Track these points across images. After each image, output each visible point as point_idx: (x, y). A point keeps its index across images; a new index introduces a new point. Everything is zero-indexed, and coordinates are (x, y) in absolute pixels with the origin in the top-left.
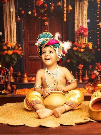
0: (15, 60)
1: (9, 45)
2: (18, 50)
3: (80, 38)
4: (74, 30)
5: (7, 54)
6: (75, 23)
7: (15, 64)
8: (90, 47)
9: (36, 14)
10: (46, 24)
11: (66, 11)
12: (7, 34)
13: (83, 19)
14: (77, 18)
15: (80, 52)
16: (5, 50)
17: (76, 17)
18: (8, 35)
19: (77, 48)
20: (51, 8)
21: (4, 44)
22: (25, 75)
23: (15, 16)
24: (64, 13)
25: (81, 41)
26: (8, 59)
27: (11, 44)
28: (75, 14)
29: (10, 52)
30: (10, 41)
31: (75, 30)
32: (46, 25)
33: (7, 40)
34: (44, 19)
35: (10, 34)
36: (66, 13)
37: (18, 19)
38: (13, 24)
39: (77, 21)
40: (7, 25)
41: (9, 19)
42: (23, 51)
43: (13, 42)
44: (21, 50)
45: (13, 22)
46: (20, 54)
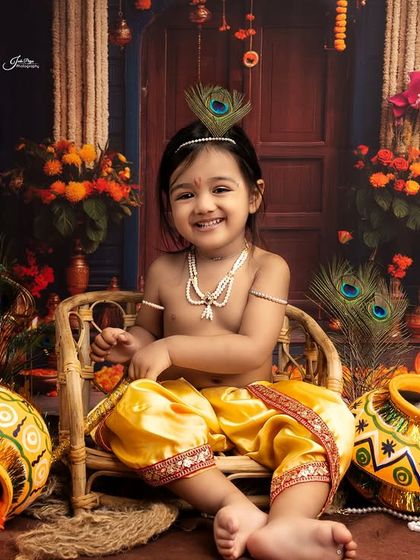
0: (96, 229)
1: (72, 157)
2: (113, 183)
3: (406, 131)
4: (381, 93)
5: (62, 199)
6: (387, 60)
7: (96, 247)
9: (204, 13)
10: (251, 61)
11: (346, 3)
12: (64, 105)
14: (396, 33)
15: (403, 195)
16: (55, 178)
17: (392, 31)
18: (68, 111)
19: (391, 176)
21: (50, 149)
23: (106, 21)
24: (338, 9)
25: (408, 142)
26: (65, 223)
27: (81, 152)
28: (390, 15)
29: (78, 190)
30: (79, 138)
31: (386, 90)
32: (248, 64)
33: (64, 131)
34: (240, 35)
35: (79, 106)
36: (345, 10)
37: (119, 34)
38: (95, 58)
39: (396, 52)
40: (67, 60)
41: (79, 33)
42: (139, 187)
43: (92, 143)
44: (127, 182)
45: (95, 49)
46: (124, 198)
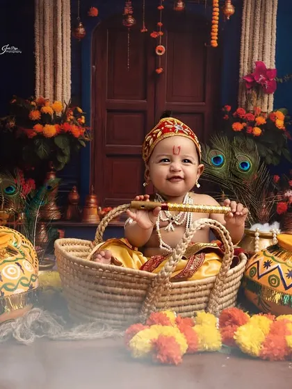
0: (63, 155)
1: (47, 109)
2: (74, 126)
3: (253, 97)
4: (239, 74)
5: (41, 136)
6: (242, 54)
7: (63, 166)
8: (280, 123)
9: (131, 20)
10: (160, 52)
11: (217, 18)
12: (42, 75)
13: (264, 42)
14: (247, 38)
15: (252, 136)
16: (36, 122)
17: (245, 36)
18: (44, 79)
19: (244, 124)
20: (177, 5)
21: (33, 103)
22: (93, 200)
23: (69, 23)
24: (213, 21)
25: (254, 104)
26: (42, 151)
27: (53, 105)
28: (244, 26)
29: (51, 130)
30: (52, 97)
31: (241, 72)
32: (158, 53)
33: (42, 93)
34: (154, 35)
35: (52, 76)
36: (217, 22)
37: (78, 32)
38: (62, 46)
39: (247, 49)
40: (44, 47)
41: (52, 29)
42: (91, 129)
43: (60, 100)
44: (83, 125)
45: (62, 40)
46: (81, 136)
